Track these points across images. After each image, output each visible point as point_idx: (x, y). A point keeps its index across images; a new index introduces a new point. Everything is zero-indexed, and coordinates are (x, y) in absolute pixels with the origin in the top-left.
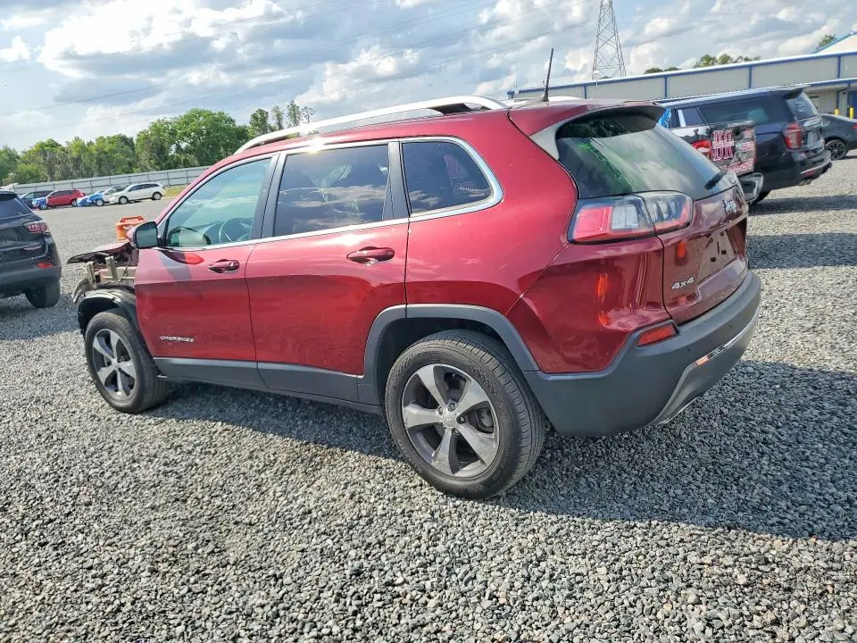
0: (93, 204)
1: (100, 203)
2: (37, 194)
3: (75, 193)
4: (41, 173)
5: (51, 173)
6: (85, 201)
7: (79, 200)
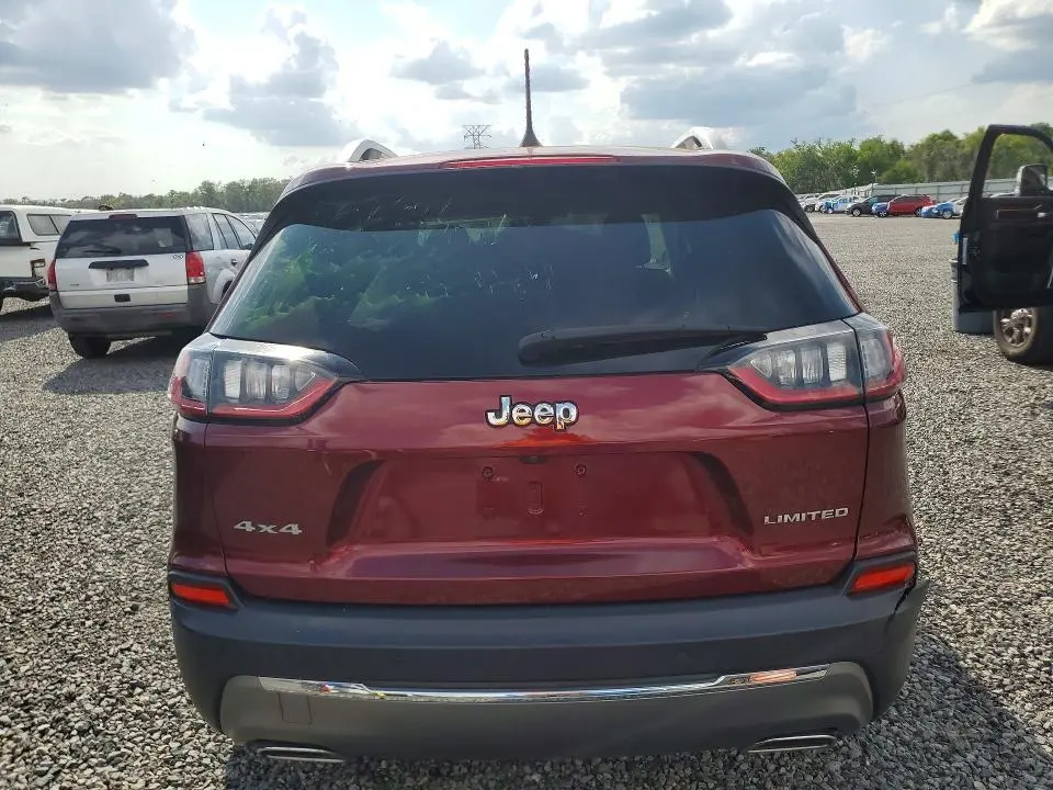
0: (938, 216)
1: (947, 215)
2: (881, 198)
3: (925, 200)
4: (919, 172)
5: (931, 171)
6: (930, 210)
7: (925, 209)
